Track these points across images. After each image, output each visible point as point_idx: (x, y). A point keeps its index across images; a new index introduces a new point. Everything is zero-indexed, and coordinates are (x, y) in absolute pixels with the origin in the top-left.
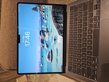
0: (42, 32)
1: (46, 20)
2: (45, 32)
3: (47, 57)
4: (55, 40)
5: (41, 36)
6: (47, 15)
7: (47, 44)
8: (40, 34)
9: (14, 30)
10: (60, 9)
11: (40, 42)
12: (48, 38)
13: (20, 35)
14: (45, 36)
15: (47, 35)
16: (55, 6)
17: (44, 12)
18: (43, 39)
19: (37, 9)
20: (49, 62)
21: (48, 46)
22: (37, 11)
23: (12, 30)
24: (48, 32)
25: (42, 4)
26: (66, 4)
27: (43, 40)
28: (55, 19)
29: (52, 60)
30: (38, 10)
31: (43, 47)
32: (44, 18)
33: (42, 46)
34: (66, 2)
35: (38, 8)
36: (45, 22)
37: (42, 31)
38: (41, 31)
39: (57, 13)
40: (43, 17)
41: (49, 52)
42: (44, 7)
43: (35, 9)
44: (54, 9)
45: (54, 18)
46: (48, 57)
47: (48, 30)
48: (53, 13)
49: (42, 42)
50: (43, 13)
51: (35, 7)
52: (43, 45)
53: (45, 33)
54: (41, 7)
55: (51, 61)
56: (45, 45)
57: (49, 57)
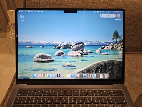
0: (81, 46)
1: (101, 52)
2: (82, 51)
3: (43, 54)
4: (69, 66)
5: (76, 44)
6: (107, 54)
7: (64, 54)
8: (79, 43)
9: (83, 6)
10: (118, 73)
11: (65, 43)
12: (72, 56)
13: (76, 12)
14: (75, 51)
15: (77, 53)
16: (121, 65)
17: (111, 49)
18: (71, 47)
19: (116, 39)
20: (35, 57)
21: (59, 55)
22: (113, 39)
23: (83, 2)
24: (82, 55)
25: (124, 45)
26: (126, 84)
27: (69, 48)
28: (102, 66)
29: (38, 61)
30: (115, 40)
31: (59, 48)
32: (103, 48)
33: (59, 45)
34: (128, 82)
35: (118, 40)
36: (98, 51)
37: (82, 46)
38: (83, 44)
39: (112, 69)
40: (104, 47)
41: (50, 57)
42: (120, 48)
43: (116, 35)
44: (118, 64)
45: (103, 64)
46: (42, 55)
47: (85, 54)
48: (112, 63)
49: (67, 47)
50: (111, 47)
51: (119, 35)
52: (61, 48)
53: (80, 51)
54: (119, 45)
55: (35, 60)
56: (62, 51)
57: (42, 57)
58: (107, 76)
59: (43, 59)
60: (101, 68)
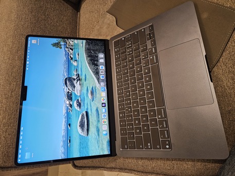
0: (69, 81)
1: (76, 61)
2: (74, 80)
3: (78, 124)
4: (92, 93)
5: (67, 86)
6: (78, 54)
7: (78, 100)
8: (66, 83)
9: (15, 84)
10: (98, 45)
11: (65, 98)
12: (81, 91)
14: (74, 87)
15: (77, 85)
16: (90, 41)
17: (72, 50)
18: (70, 92)
19: (61, 45)
20: (82, 134)
21: (79, 105)
22: (61, 48)
23: (10, 84)
24: (79, 80)
25: (68, 38)
26: (108, 38)
27: (71, 94)
28: (91, 60)
29: (88, 130)
30: (63, 46)
31: (71, 106)
32: (72, 58)
33: (68, 106)
34: (107, 36)
35: (62, 43)
36: (75, 64)
37: (69, 79)
38: (66, 78)
39: (93, 50)
40: (70, 57)
41: (82, 115)
42: (71, 42)
43: (57, 45)
44: (89, 45)
45: (89, 58)
46: (80, 126)
47: (79, 77)
48: (88, 51)
49: (70, 97)
51: (57, 42)
52: (71, 103)
53: (75, 82)
54: (68, 43)
55: (86, 133)
56: (75, 102)
57: (82, 126)
58: (101, 56)
59: (85, 124)
60: (93, 61)
